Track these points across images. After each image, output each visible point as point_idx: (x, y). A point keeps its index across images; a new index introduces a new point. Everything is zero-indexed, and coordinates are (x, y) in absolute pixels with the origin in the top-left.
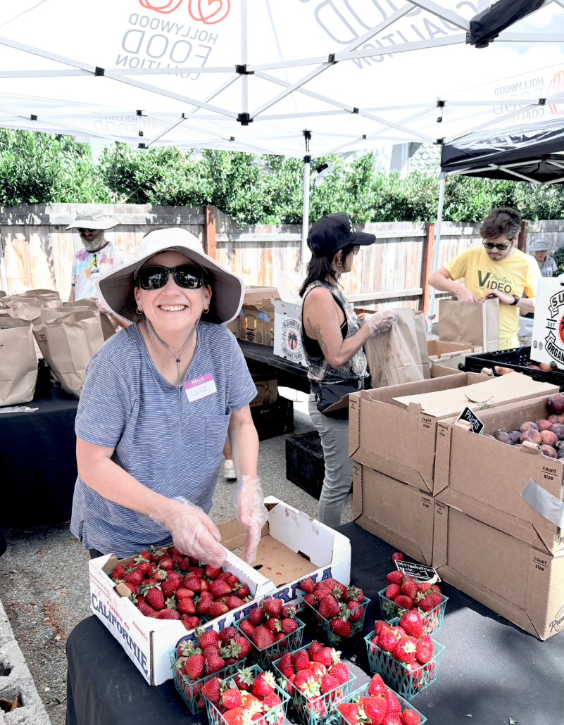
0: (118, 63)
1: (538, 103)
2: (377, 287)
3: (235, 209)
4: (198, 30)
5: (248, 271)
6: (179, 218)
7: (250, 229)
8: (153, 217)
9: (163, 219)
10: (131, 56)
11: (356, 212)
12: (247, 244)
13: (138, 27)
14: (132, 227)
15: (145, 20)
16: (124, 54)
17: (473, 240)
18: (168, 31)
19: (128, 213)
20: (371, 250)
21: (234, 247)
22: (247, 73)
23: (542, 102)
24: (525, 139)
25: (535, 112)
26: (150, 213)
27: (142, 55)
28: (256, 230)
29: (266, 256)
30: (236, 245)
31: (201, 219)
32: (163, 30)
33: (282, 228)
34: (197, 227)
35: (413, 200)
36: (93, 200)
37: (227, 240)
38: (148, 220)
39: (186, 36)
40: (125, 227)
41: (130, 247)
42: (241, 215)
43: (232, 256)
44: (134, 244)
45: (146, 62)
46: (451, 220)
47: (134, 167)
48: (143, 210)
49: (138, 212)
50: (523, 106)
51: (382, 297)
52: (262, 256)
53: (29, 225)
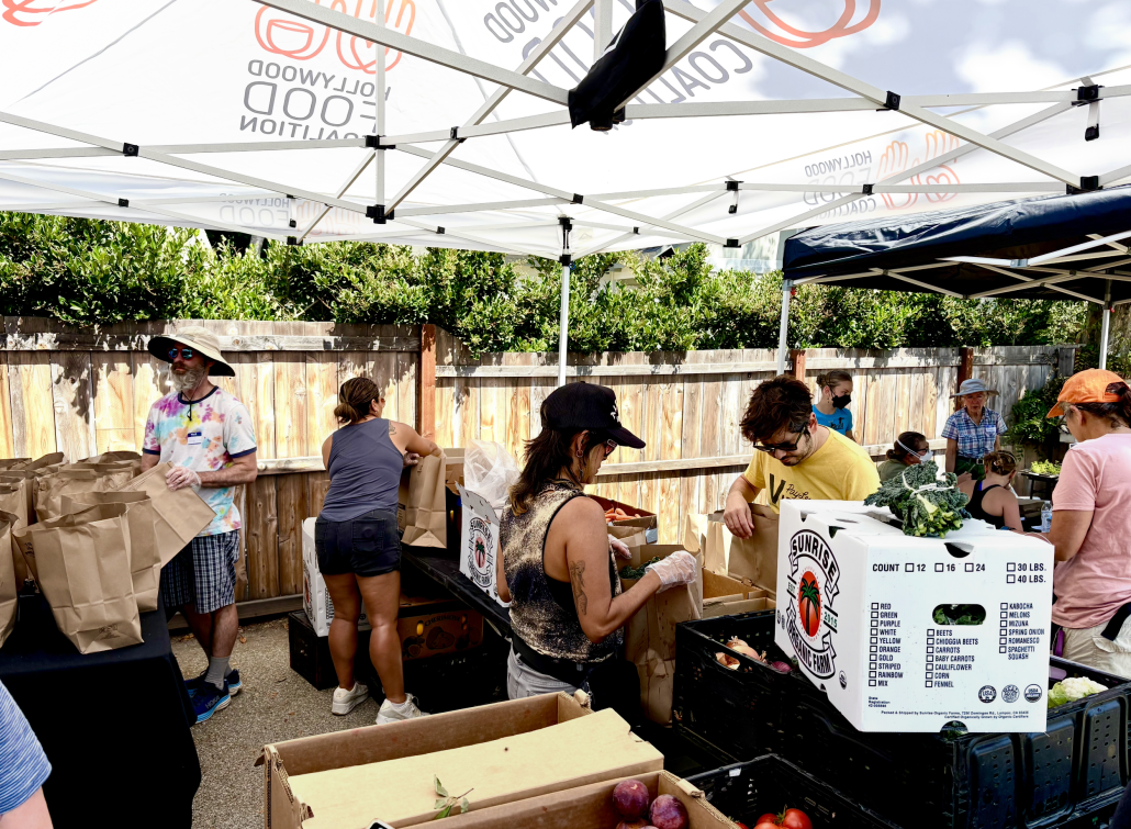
0: (243, 127)
1: (861, 190)
2: (708, 447)
3: (466, 330)
4: (358, 82)
5: (489, 421)
6: (377, 343)
7: (494, 359)
8: (335, 340)
9: (351, 343)
10: (261, 118)
11: (669, 334)
12: (489, 382)
13: (263, 78)
14: (301, 355)
15: (273, 70)
16: (250, 116)
17: (877, 377)
18: (313, 84)
19: (295, 334)
20: (697, 391)
21: (467, 385)
22: (384, 147)
23: (868, 189)
24: (902, 235)
25: (863, 203)
26: (331, 334)
27: (278, 115)
28: (503, 360)
29: (520, 398)
30: (471, 382)
31: (414, 344)
32: (303, 81)
33: (546, 357)
34: (407, 355)
35: (768, 314)
36: (242, 315)
37: (455, 374)
38: (326, 344)
39: (342, 90)
40: (290, 354)
41: (297, 384)
42: (476, 339)
43: (464, 399)
44: (302, 380)
45: (286, 125)
46: (838, 346)
47: (314, 266)
48: (319, 330)
49: (311, 332)
50: (844, 195)
51: (717, 464)
52: (513, 398)
53: (136, 351)
